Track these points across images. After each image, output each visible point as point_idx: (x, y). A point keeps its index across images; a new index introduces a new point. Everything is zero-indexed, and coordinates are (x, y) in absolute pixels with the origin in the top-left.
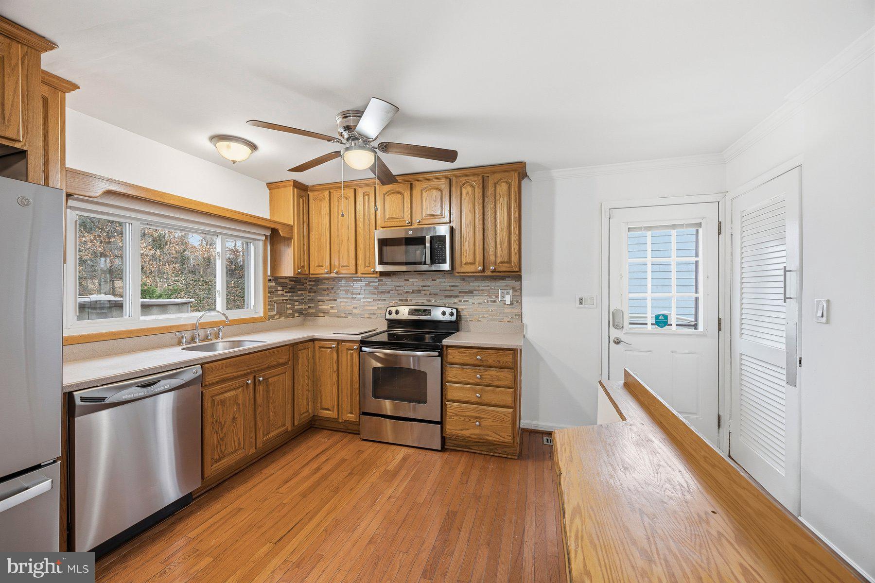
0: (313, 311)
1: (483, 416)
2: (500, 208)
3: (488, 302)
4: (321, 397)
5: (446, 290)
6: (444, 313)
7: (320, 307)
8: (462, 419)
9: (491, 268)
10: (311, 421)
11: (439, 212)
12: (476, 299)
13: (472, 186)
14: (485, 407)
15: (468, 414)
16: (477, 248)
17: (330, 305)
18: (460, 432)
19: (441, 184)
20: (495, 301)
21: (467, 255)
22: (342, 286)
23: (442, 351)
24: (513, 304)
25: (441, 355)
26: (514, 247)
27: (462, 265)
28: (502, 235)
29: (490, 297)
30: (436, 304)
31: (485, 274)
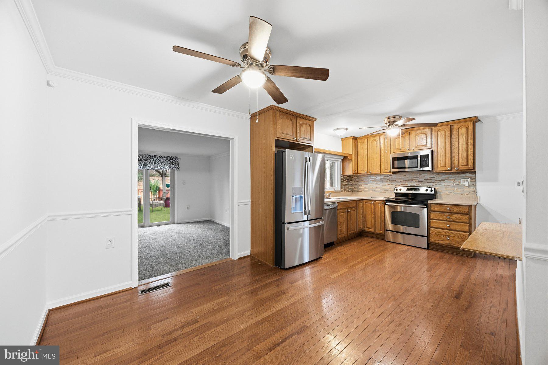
0: (356, 189)
1: (451, 235)
2: (461, 140)
3: (454, 185)
4: (366, 223)
5: (428, 180)
6: (427, 190)
7: (359, 188)
8: (439, 236)
9: (456, 168)
10: (360, 233)
11: (425, 143)
12: (446, 184)
13: (444, 131)
14: (452, 232)
15: (442, 234)
16: (447, 159)
17: (365, 187)
18: (438, 242)
19: (427, 131)
20: (458, 185)
21: (441, 162)
22: (370, 179)
23: (428, 206)
24: (470, 186)
25: (427, 207)
26: (470, 158)
27: (438, 167)
28: (463, 152)
29: (455, 182)
30: (422, 186)
31: (452, 171)
